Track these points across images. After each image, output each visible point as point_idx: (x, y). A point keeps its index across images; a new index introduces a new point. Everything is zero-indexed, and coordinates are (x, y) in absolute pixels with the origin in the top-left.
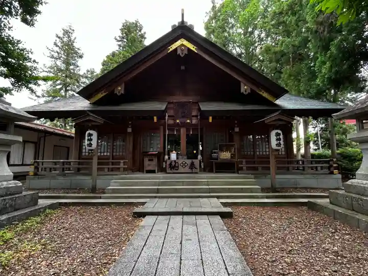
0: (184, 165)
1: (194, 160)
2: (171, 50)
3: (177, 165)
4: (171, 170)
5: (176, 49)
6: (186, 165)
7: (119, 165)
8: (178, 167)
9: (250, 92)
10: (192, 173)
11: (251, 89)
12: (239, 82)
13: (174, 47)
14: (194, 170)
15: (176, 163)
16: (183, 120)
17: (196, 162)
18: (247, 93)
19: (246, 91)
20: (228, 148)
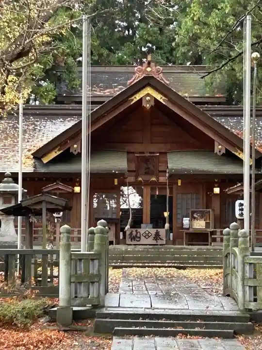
0: (147, 236)
1: (159, 230)
2: (135, 100)
3: (138, 235)
4: (131, 241)
5: (141, 99)
6: (150, 235)
7: (73, 234)
8: (140, 238)
9: (224, 152)
10: (157, 245)
11: (226, 149)
12: (213, 141)
13: (138, 97)
14: (160, 242)
15: (137, 233)
16: (147, 177)
17: (162, 232)
18: (221, 153)
19: (220, 152)
20: (203, 216)
